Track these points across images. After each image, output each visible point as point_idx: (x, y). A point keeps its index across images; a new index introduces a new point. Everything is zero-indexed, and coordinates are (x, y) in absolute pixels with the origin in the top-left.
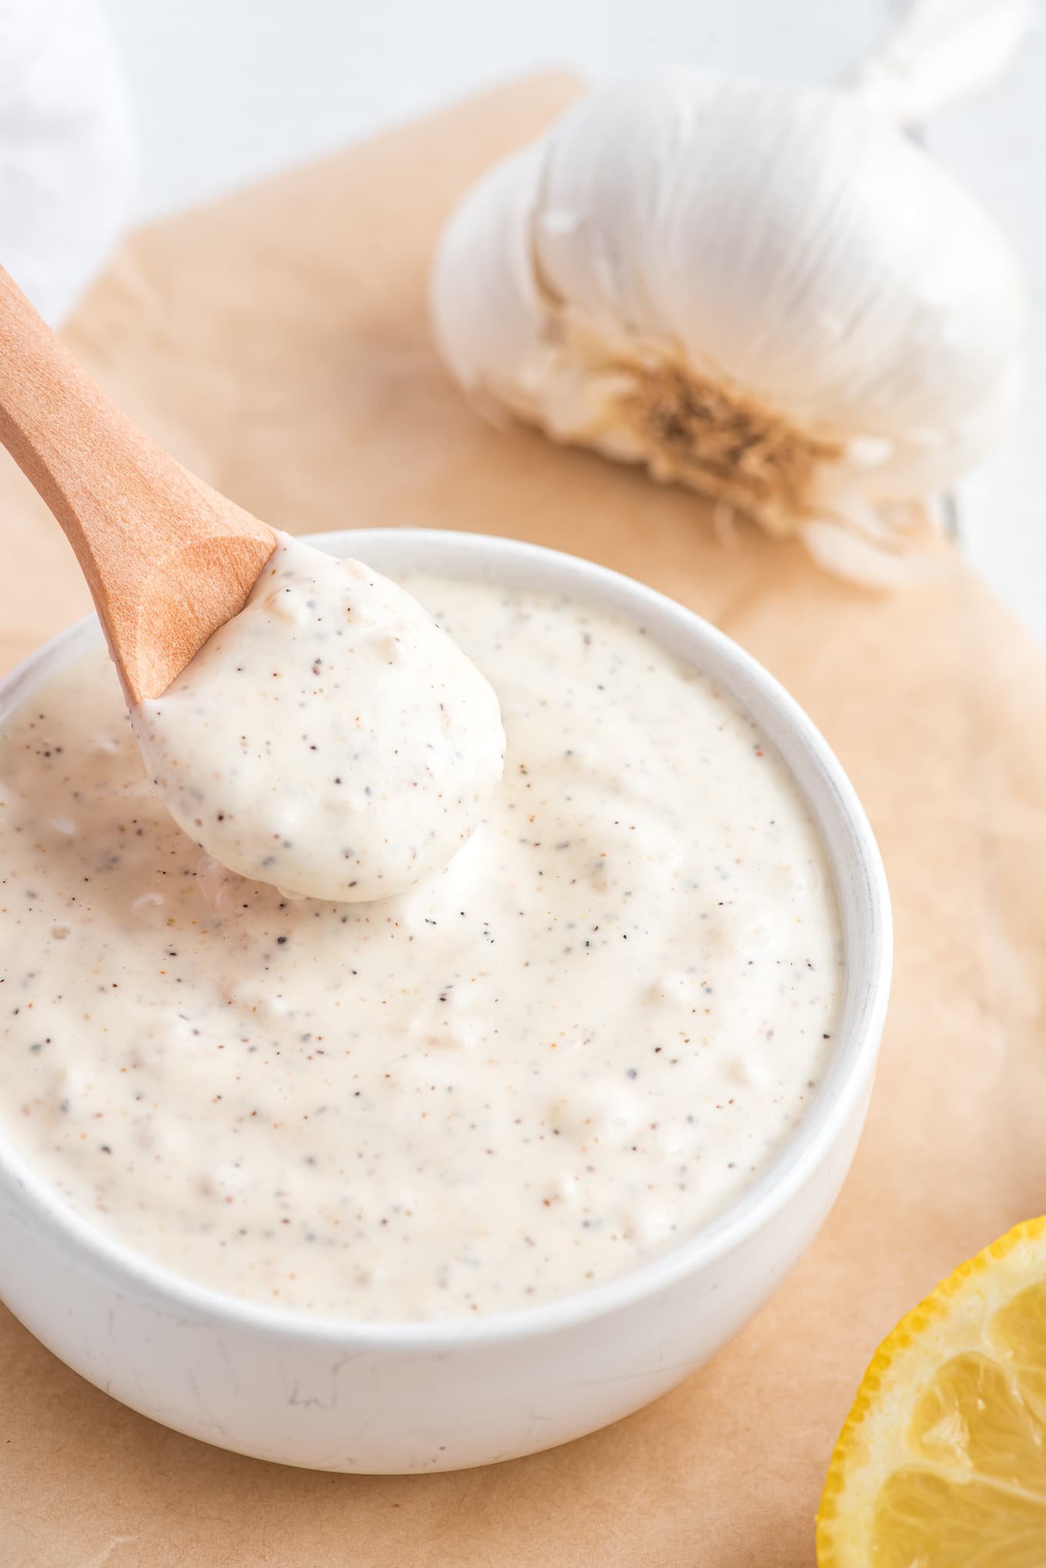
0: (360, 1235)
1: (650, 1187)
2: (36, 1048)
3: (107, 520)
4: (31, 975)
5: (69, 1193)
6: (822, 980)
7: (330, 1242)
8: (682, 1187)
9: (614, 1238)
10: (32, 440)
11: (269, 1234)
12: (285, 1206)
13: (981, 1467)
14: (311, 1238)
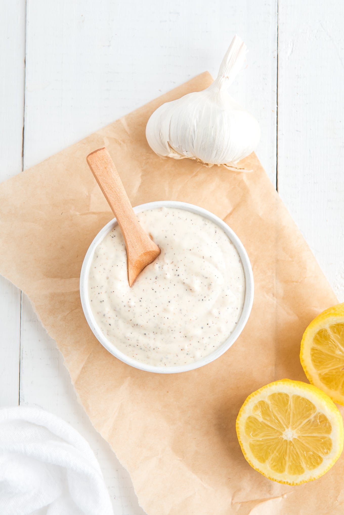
0: (149, 350)
1: (199, 349)
2: (101, 302)
3: (133, 247)
4: (102, 286)
5: (103, 330)
6: (238, 311)
7: (144, 350)
8: (205, 349)
9: (191, 357)
10: (124, 230)
11: (134, 347)
12: (138, 343)
13: (264, 418)
14: (141, 349)
